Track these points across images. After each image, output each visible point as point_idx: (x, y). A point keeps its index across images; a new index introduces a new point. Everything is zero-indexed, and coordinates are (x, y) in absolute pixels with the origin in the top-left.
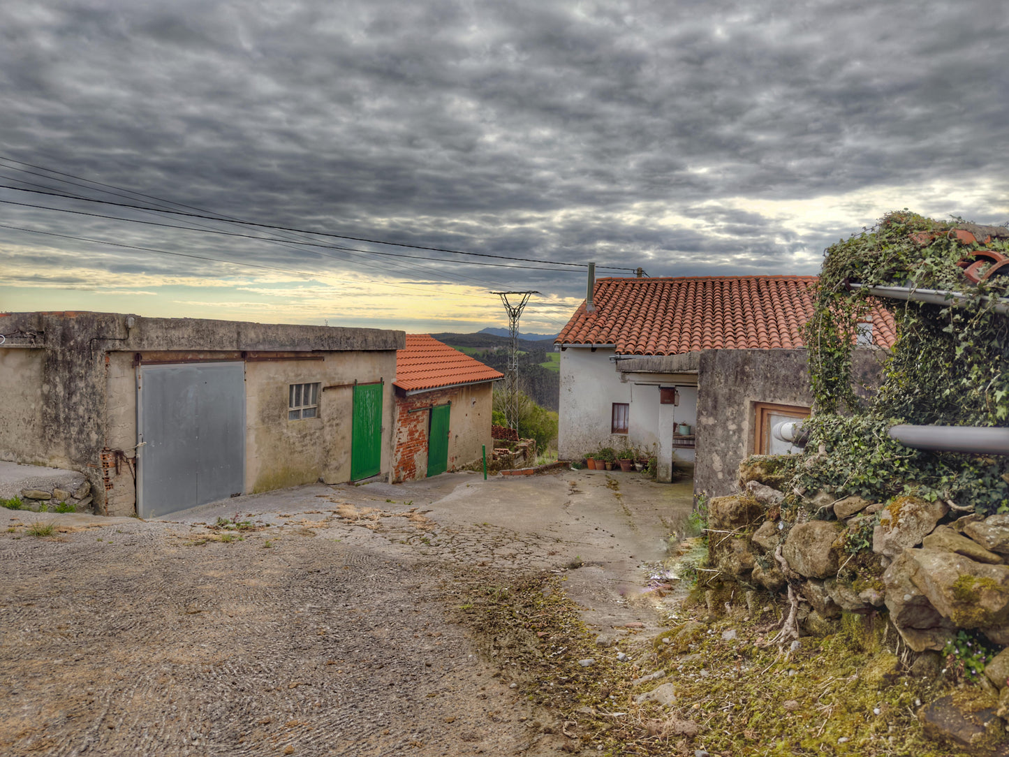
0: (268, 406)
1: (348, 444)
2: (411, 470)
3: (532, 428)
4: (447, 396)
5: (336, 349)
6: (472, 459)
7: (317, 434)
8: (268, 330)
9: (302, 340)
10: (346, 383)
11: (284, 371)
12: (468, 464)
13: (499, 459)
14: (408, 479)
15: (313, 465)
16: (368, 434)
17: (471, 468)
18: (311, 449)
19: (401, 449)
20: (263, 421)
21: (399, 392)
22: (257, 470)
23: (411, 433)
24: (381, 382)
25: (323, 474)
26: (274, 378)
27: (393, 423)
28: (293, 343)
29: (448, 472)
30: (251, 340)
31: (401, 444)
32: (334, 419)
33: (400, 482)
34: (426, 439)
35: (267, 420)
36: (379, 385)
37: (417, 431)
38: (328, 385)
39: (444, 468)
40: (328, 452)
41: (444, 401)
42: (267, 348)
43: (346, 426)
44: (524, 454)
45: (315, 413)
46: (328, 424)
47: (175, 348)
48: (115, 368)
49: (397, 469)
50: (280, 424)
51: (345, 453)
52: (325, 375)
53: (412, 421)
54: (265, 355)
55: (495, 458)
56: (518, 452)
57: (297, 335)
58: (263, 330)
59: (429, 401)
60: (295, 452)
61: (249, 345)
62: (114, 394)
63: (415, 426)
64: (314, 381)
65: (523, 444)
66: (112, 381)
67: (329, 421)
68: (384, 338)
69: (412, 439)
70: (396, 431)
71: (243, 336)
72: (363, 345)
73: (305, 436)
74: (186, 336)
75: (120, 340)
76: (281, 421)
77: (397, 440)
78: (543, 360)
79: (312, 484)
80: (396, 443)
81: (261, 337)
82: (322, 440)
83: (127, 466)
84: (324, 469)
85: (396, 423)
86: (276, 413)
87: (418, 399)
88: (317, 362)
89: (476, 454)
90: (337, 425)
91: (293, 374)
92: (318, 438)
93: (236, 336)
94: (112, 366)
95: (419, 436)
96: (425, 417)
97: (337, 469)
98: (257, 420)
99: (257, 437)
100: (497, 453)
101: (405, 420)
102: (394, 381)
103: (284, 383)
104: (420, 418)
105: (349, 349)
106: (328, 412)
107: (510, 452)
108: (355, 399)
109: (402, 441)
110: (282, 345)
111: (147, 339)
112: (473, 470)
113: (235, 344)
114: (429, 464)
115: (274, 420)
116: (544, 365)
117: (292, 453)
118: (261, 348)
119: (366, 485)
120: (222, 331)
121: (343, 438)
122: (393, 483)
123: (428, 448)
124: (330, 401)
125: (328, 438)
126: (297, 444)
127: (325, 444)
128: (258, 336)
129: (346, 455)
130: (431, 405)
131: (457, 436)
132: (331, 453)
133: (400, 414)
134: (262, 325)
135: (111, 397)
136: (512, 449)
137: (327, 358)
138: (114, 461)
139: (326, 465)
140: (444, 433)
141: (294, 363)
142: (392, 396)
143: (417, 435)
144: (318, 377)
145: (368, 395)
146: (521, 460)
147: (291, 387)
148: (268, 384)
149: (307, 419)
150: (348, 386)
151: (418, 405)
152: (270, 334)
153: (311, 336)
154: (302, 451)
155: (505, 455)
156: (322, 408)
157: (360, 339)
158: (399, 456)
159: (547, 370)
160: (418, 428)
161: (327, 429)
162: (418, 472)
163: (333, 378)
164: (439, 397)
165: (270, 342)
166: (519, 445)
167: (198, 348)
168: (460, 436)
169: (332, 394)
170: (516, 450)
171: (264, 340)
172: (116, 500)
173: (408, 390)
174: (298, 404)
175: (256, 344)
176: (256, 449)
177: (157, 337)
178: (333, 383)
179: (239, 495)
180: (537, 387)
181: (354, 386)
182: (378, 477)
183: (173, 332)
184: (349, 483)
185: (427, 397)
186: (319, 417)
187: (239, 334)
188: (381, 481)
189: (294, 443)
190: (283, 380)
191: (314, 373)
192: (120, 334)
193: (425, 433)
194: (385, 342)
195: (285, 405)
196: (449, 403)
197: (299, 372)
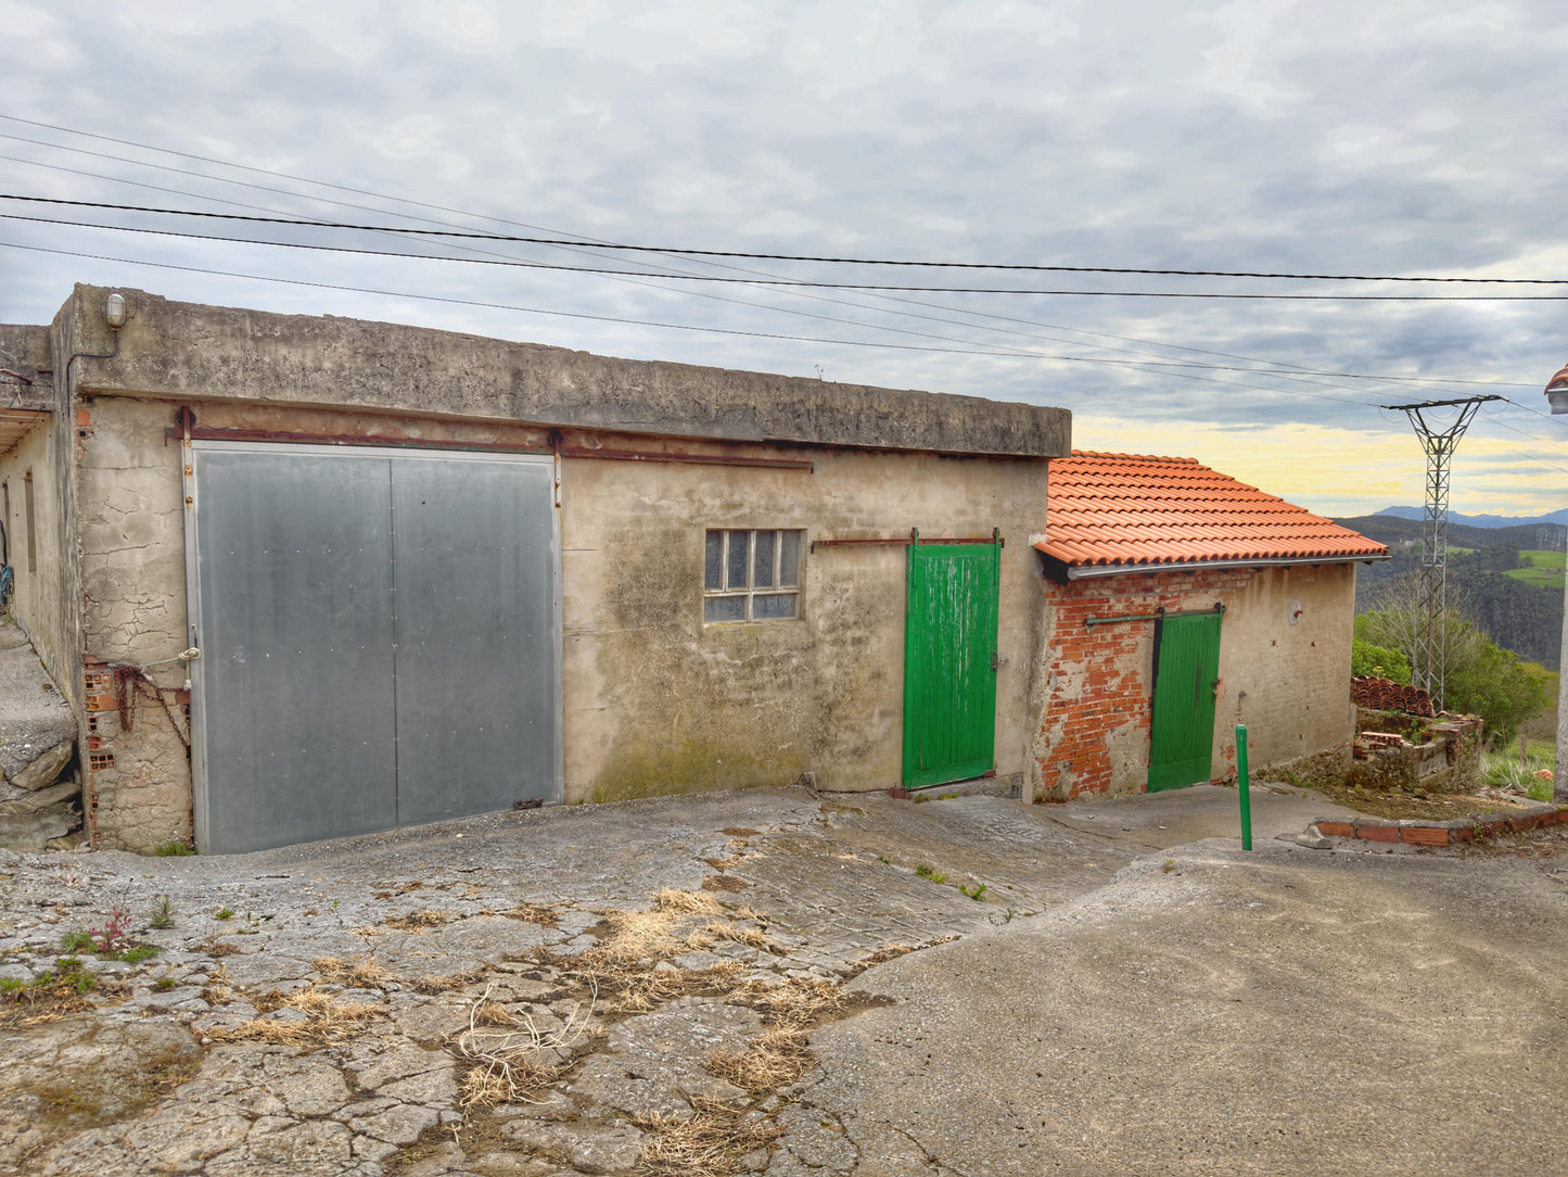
0: (637, 579)
1: (892, 690)
2: (1095, 772)
3: (1480, 690)
4: (1214, 592)
5: (842, 441)
6: (1290, 755)
7: (795, 661)
8: (618, 375)
9: (732, 409)
10: (885, 535)
11: (689, 493)
12: (1275, 766)
13: (1371, 758)
14: (1087, 794)
15: (783, 741)
16: (952, 670)
17: (1285, 776)
18: (775, 700)
19: (1064, 717)
20: (622, 616)
21: (1052, 569)
22: (603, 742)
23: (1096, 678)
24: (996, 540)
25: (815, 763)
26: (654, 508)
27: (1035, 647)
28: (701, 413)
29: (1216, 783)
30: (562, 395)
31: (1063, 704)
32: (846, 626)
33: (1061, 801)
34: (1145, 694)
35: (634, 614)
36: (989, 548)
37: (1116, 674)
38: (828, 536)
39: (1201, 770)
40: (830, 708)
41: (1203, 601)
42: (615, 421)
43: (885, 644)
44: (1448, 750)
45: (790, 606)
46: (829, 638)
47: (291, 395)
48: (110, 444)
49: (1049, 765)
50: (676, 627)
51: (883, 714)
52: (819, 509)
53: (1100, 646)
54: (625, 446)
55: (1358, 754)
56: (1430, 745)
57: (715, 397)
58: (600, 373)
59: (1152, 601)
60: (723, 703)
61: (555, 409)
62: (106, 513)
63: (1109, 661)
64: (782, 522)
65: (1445, 725)
66: (102, 479)
67: (833, 629)
68: (1000, 423)
69: (1098, 694)
70: (1044, 670)
71: (531, 383)
72: (933, 437)
73: (759, 662)
74: (327, 365)
75: (89, 357)
76: (680, 618)
77: (1049, 691)
78: (1512, 563)
79: (777, 787)
80: (1047, 699)
81: (594, 389)
82: (809, 676)
83: (160, 711)
84: (816, 752)
85: (1045, 649)
86: (664, 597)
87: (1119, 591)
88: (791, 475)
89: (1304, 743)
90: (858, 641)
91: (717, 502)
92: (796, 670)
93: (506, 380)
94: (99, 434)
95: (1123, 686)
96: (1143, 639)
97: (859, 753)
98: (602, 612)
99: (602, 656)
100: (1366, 744)
101: (1077, 644)
102: (1039, 539)
103: (689, 523)
104: (1125, 642)
105: (884, 444)
106: (829, 605)
107: (1407, 744)
108: (913, 579)
109: (1064, 696)
110: (664, 417)
111: (188, 362)
112: (1292, 782)
113: (503, 400)
114: (1153, 759)
115: (659, 617)
116: (1514, 574)
117: (716, 703)
118: (594, 419)
119: (946, 802)
120: (456, 364)
121: (877, 676)
122: (1038, 801)
123: (1152, 720)
124: (835, 579)
125: (830, 672)
126: (731, 682)
127: (820, 689)
128: (582, 388)
129: (888, 721)
130: (1160, 610)
131: (1242, 695)
132: (838, 712)
133: (1060, 626)
134: (597, 358)
135: (101, 519)
136: (1416, 735)
137: (824, 466)
138: (113, 694)
139: (823, 742)
140: (1203, 685)
141: (722, 472)
142: (1032, 578)
143: (1113, 684)
144: (797, 513)
145: (952, 571)
146: (1440, 765)
147: (714, 535)
148: (638, 521)
149: (767, 621)
150: (893, 543)
151: (1119, 607)
152: (625, 385)
153: (760, 400)
154: (748, 702)
155: (1391, 750)
156: (810, 596)
157: (921, 422)
158: (1057, 731)
159: (1520, 584)
160: (1118, 665)
161: (827, 650)
162: (1118, 778)
163: (846, 522)
164: (1186, 593)
165: (624, 407)
166: (1434, 727)
167: (372, 402)
168: (1253, 694)
169: (843, 564)
170: (1427, 738)
171: (605, 399)
172: (124, 798)
173: (1074, 564)
174: (738, 579)
175: (576, 408)
176: (599, 688)
177: (225, 361)
178: (842, 532)
179: (539, 805)
180: (1497, 616)
181: (909, 543)
182: (987, 783)
183: (283, 350)
184: (893, 793)
185: (1148, 590)
186: (802, 618)
187: (517, 375)
188: (998, 793)
189: (722, 680)
190: (685, 514)
191: (785, 502)
192: (85, 339)
193: (1140, 679)
194: (1005, 433)
195: (694, 579)
196: (1218, 608)
197: (737, 498)
